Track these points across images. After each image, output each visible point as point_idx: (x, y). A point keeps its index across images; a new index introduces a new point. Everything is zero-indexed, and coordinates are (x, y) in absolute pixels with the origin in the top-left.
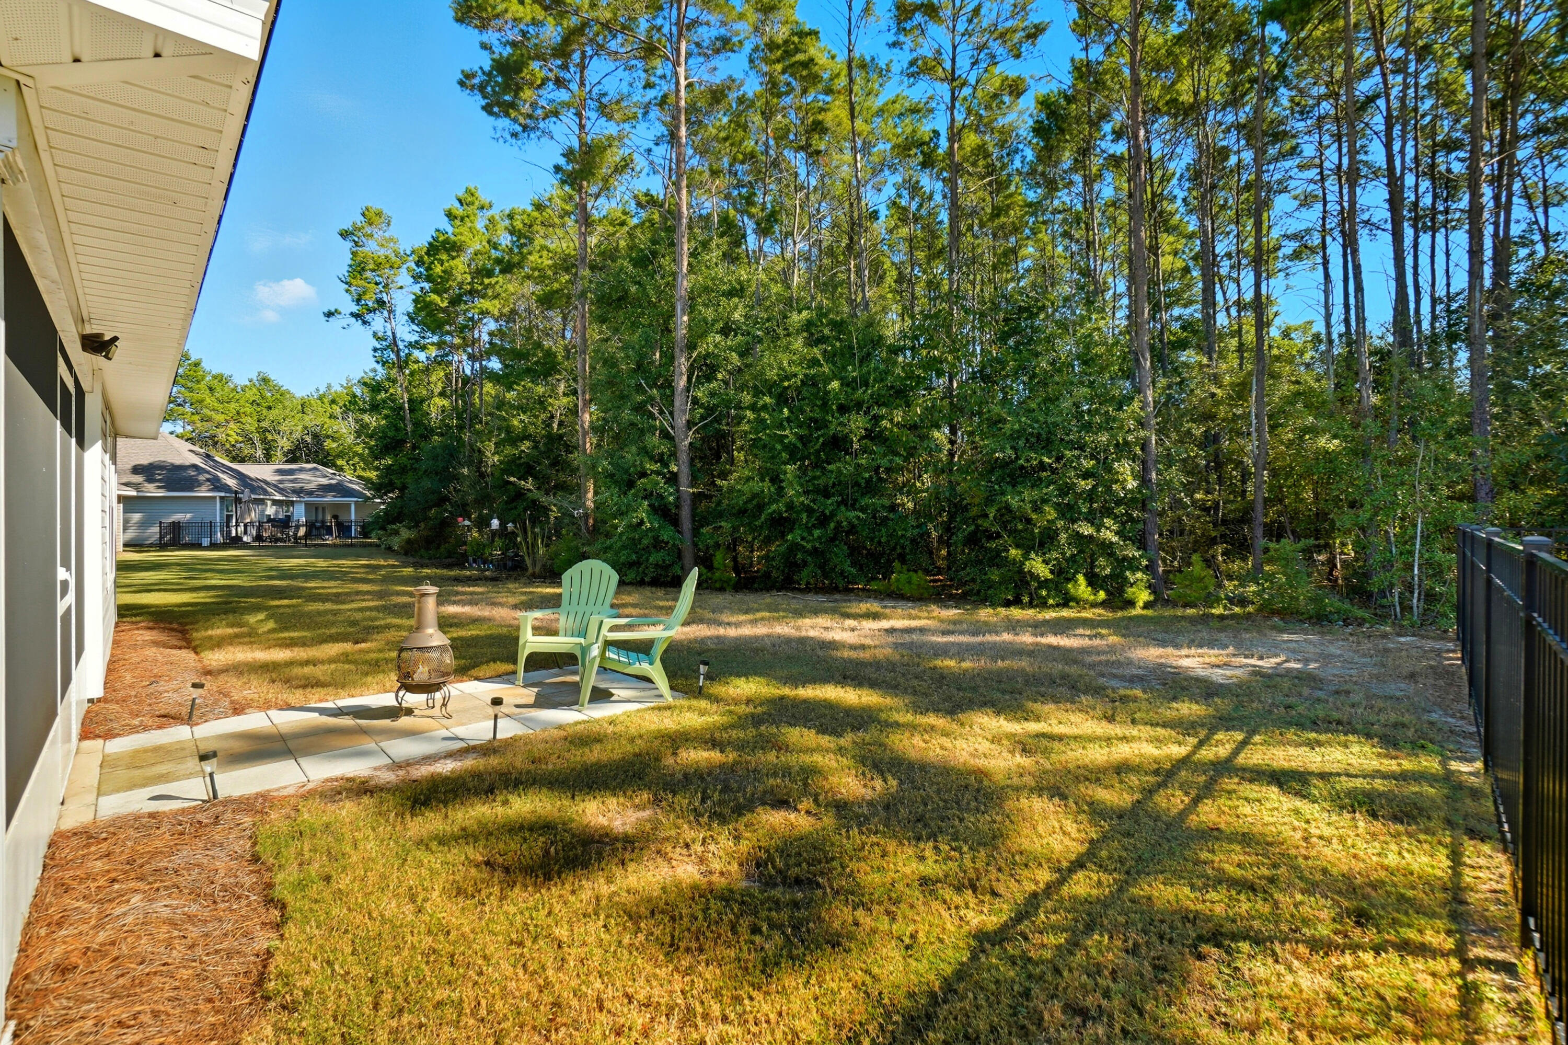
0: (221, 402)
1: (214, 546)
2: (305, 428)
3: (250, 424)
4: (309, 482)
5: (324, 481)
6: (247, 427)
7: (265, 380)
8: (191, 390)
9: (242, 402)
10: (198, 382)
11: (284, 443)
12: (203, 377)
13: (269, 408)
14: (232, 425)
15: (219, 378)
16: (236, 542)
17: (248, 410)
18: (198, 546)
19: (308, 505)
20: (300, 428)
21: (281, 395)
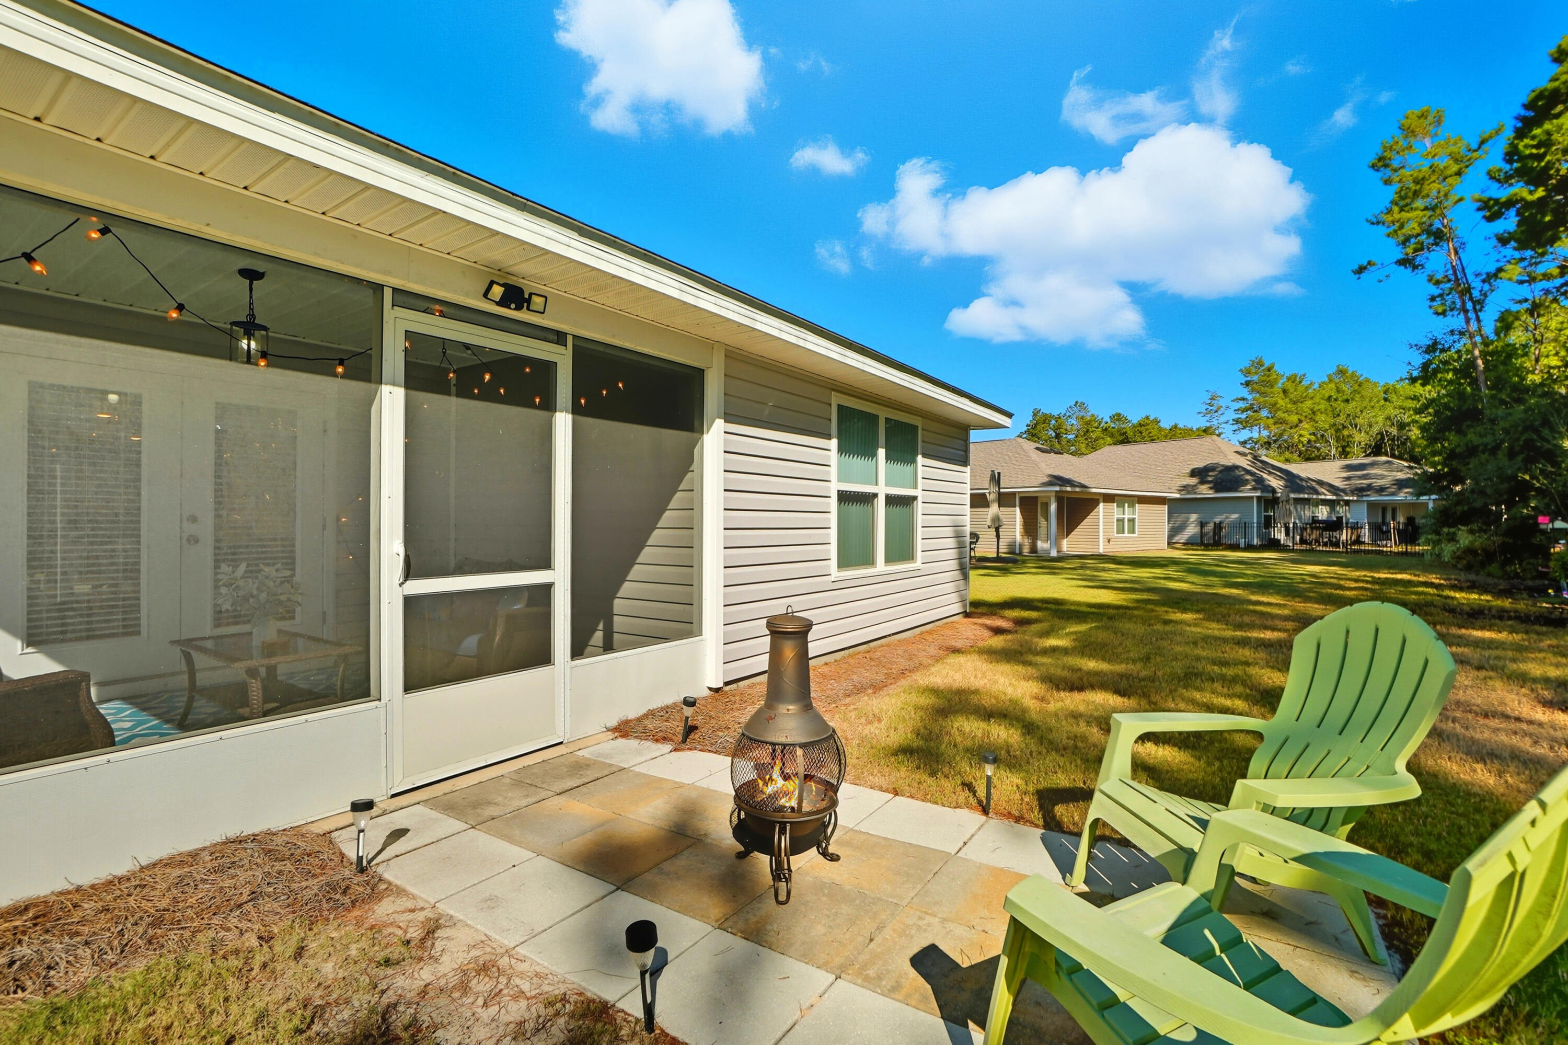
0: (1295, 403)
1: (1250, 548)
2: (1388, 418)
3: (1324, 421)
4: (1382, 477)
5: (1401, 476)
6: (1321, 424)
7: (1341, 372)
8: (1263, 394)
9: (1317, 399)
10: (1272, 386)
11: (1360, 438)
12: (1276, 380)
13: (1347, 401)
14: (1305, 425)
15: (1292, 379)
16: (1273, 545)
17: (1322, 407)
18: (1235, 547)
19: (1371, 506)
20: (1380, 419)
21: (1360, 384)
